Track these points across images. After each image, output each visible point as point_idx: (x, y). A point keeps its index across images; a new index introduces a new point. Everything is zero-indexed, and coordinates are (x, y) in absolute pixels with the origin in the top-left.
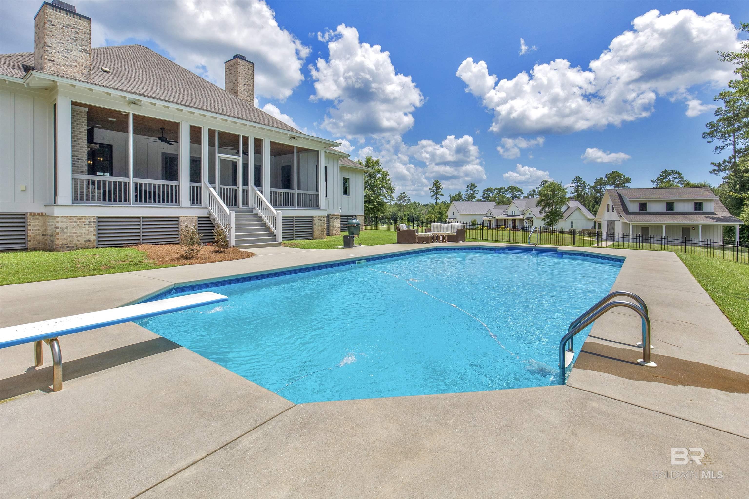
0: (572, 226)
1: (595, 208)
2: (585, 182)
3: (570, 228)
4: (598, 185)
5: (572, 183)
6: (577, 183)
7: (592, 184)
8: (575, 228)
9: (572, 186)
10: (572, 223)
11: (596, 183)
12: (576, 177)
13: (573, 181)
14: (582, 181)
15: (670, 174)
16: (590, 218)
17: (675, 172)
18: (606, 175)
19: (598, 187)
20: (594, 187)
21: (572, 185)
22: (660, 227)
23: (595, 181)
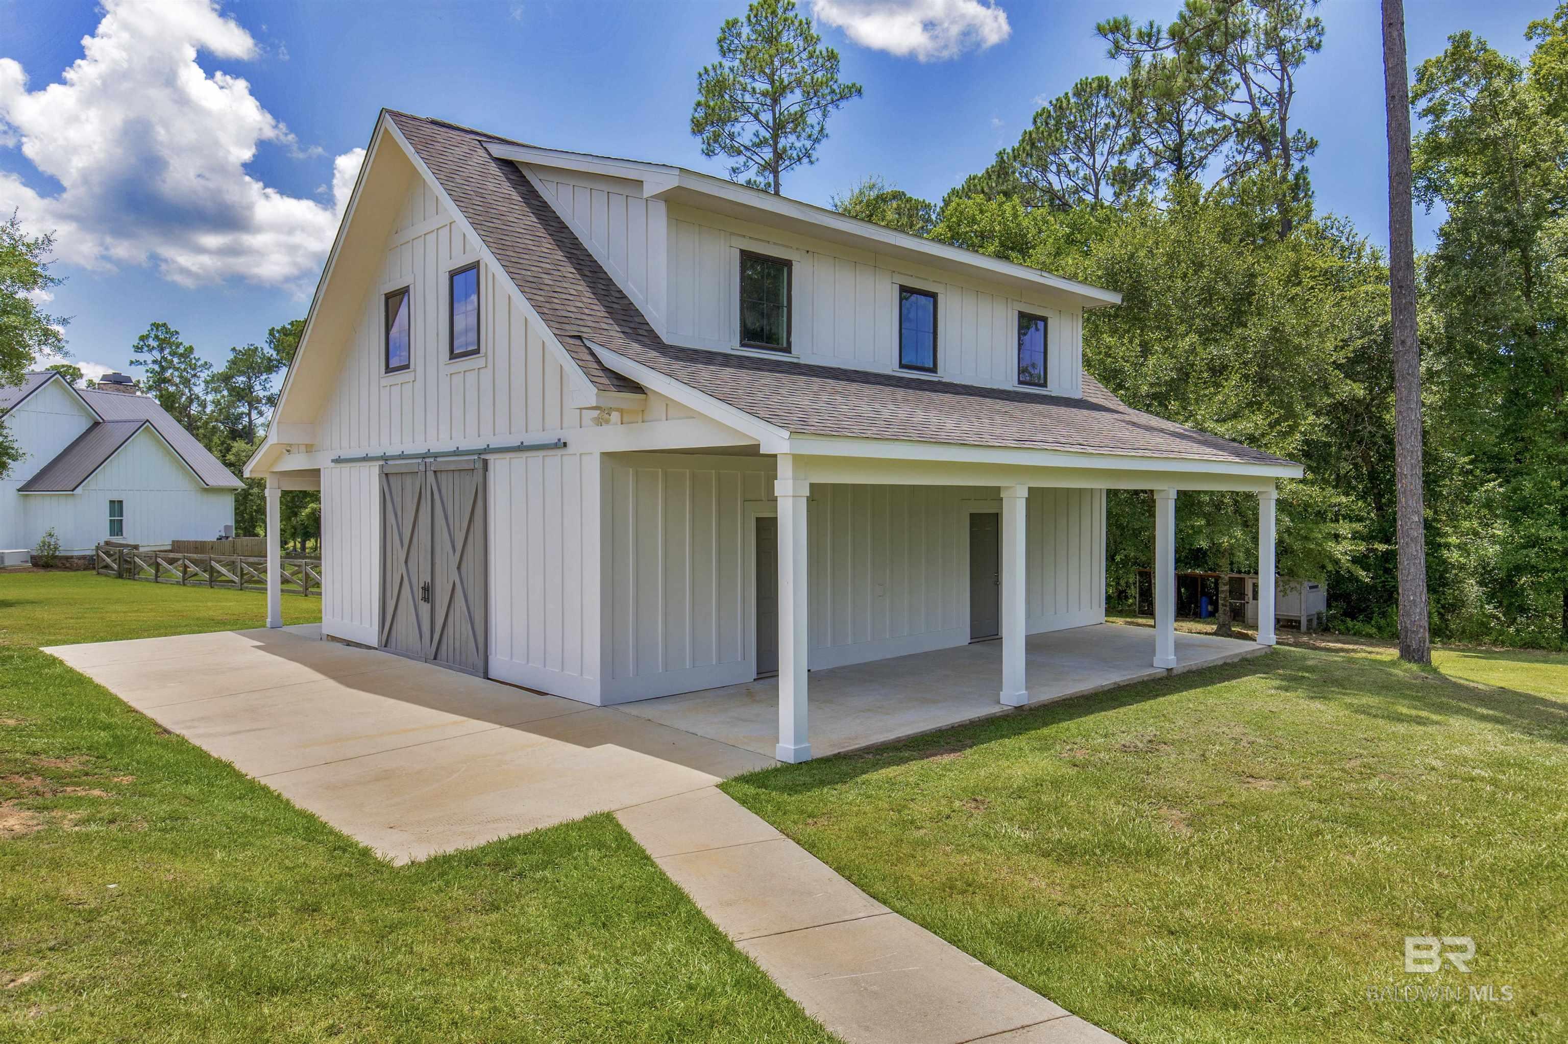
0: (117, 527)
1: (234, 450)
2: (191, 350)
3: (104, 535)
4: (242, 373)
6: (162, 350)
7: (220, 367)
8: (130, 536)
9: (138, 363)
10: (116, 507)
11: (233, 362)
13: (142, 338)
14: (178, 345)
16: (212, 482)
19: (241, 380)
20: (226, 378)
23: (231, 356)
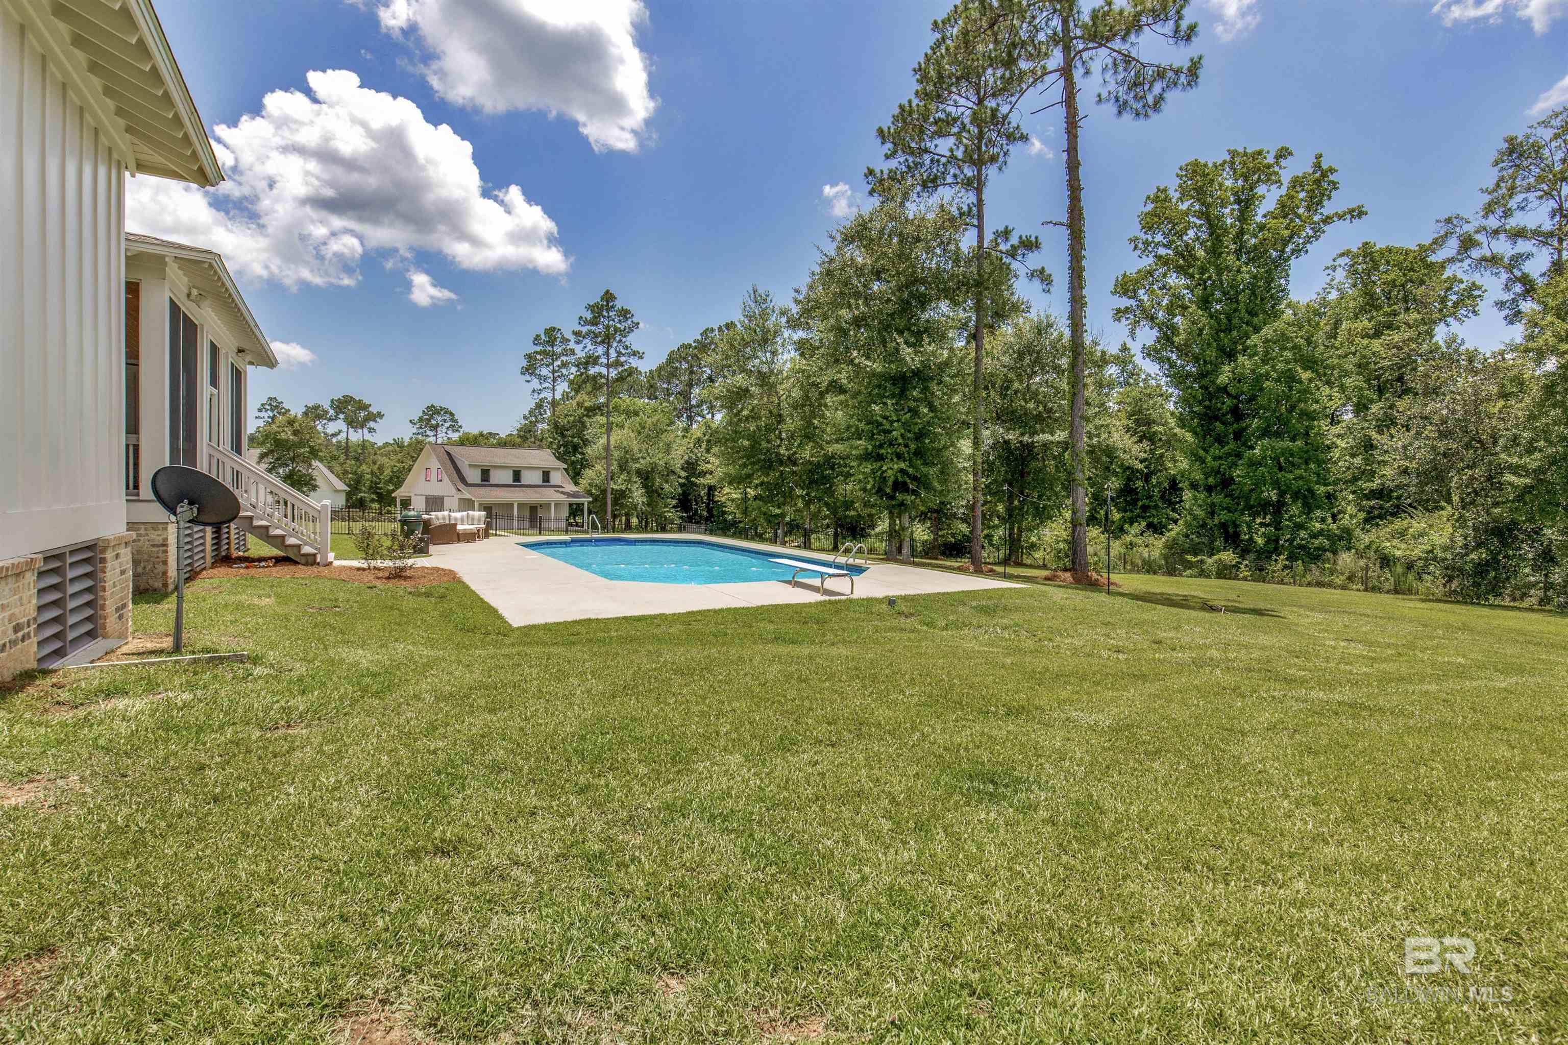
5: (260, 410)
12: (270, 399)
15: (438, 413)
17: (448, 412)
18: (332, 401)
21: (261, 414)
22: (510, 506)
